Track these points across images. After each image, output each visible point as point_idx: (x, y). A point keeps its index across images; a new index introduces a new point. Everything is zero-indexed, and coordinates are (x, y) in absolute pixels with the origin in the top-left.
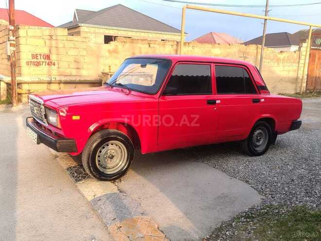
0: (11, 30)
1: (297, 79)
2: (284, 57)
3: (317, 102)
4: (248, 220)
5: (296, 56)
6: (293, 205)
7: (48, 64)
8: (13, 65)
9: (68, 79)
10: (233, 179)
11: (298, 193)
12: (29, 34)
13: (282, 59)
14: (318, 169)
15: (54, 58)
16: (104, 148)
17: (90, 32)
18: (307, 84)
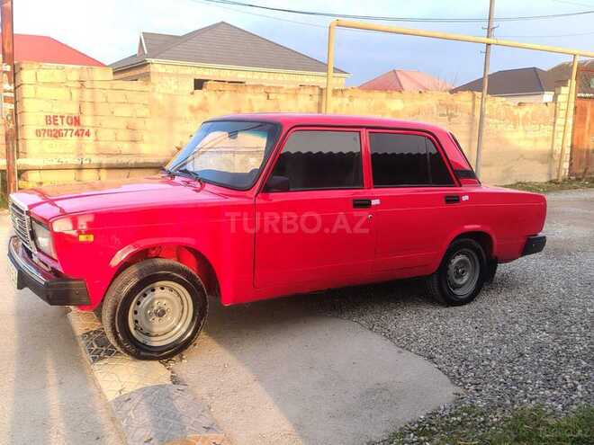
0: (5, 72)
1: (551, 155)
2: (527, 113)
3: (588, 198)
4: (422, 438)
5: (548, 111)
6: (516, 406)
7: (77, 134)
8: (9, 137)
9: (114, 160)
10: (405, 353)
11: (529, 381)
12: (41, 79)
13: (521, 116)
14: (574, 331)
15: (87, 121)
16: (145, 295)
17: (168, 74)
18: (571, 165)
